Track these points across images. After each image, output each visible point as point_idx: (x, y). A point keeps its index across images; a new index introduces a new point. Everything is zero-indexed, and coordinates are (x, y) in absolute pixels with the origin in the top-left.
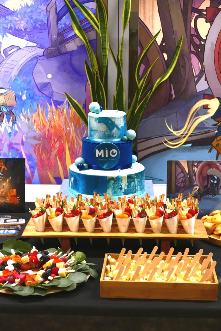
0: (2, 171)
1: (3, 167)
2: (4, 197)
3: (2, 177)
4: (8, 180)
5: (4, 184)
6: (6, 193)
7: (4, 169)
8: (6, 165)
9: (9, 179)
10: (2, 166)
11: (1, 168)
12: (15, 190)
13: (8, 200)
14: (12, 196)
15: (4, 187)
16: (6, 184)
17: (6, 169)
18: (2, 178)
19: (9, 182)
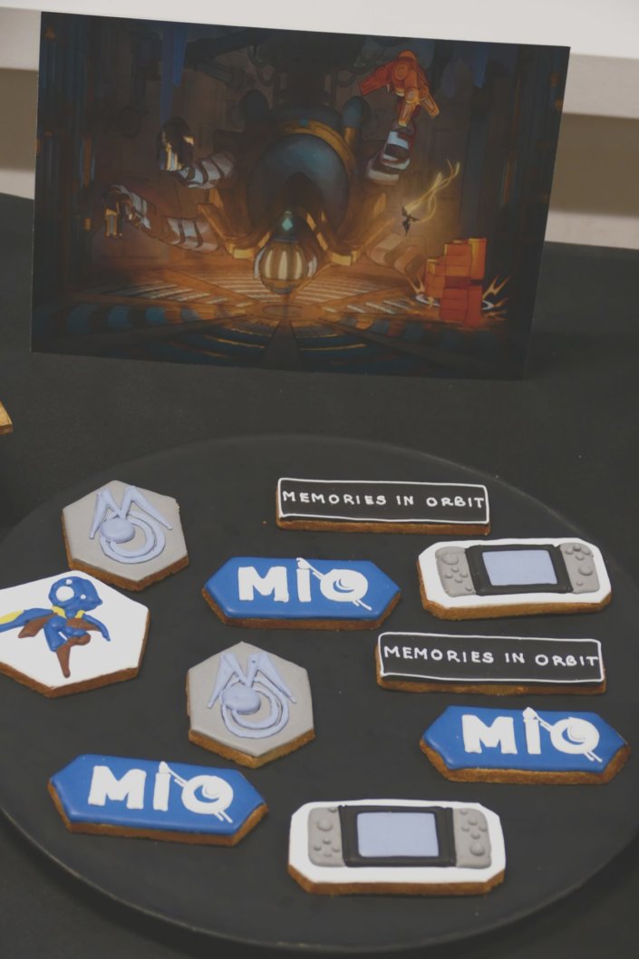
0: (403, 124)
1: (413, 99)
2: (403, 286)
3: (401, 160)
4: (438, 182)
5: (411, 208)
6: (419, 262)
7: (419, 110)
8: (433, 89)
9: (446, 174)
10: (407, 90)
11: (401, 100)
12: (476, 245)
13: (427, 301)
14: (453, 283)
15: (406, 225)
16: (424, 209)
17: (434, 110)
18: (402, 166)
19: (442, 196)
